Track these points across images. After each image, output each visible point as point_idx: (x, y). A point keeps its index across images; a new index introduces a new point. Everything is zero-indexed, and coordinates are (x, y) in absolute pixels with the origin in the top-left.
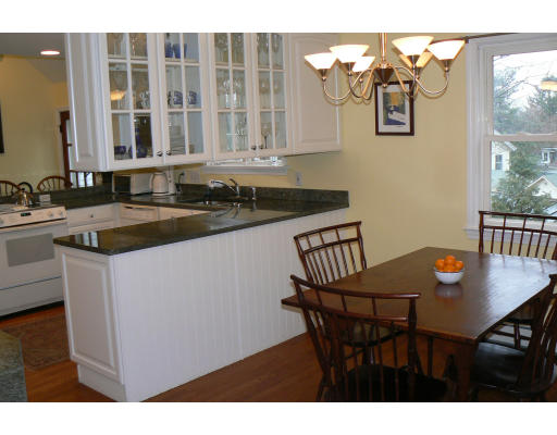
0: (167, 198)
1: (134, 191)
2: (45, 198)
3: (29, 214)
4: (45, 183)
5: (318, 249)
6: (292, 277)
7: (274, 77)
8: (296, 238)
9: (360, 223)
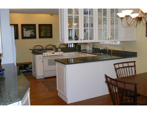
0: (90, 51)
1: (82, 49)
2: (59, 50)
3: (54, 53)
4: (61, 46)
5: (122, 68)
6: (105, 75)
7: (115, 20)
8: (114, 64)
9: (135, 61)
